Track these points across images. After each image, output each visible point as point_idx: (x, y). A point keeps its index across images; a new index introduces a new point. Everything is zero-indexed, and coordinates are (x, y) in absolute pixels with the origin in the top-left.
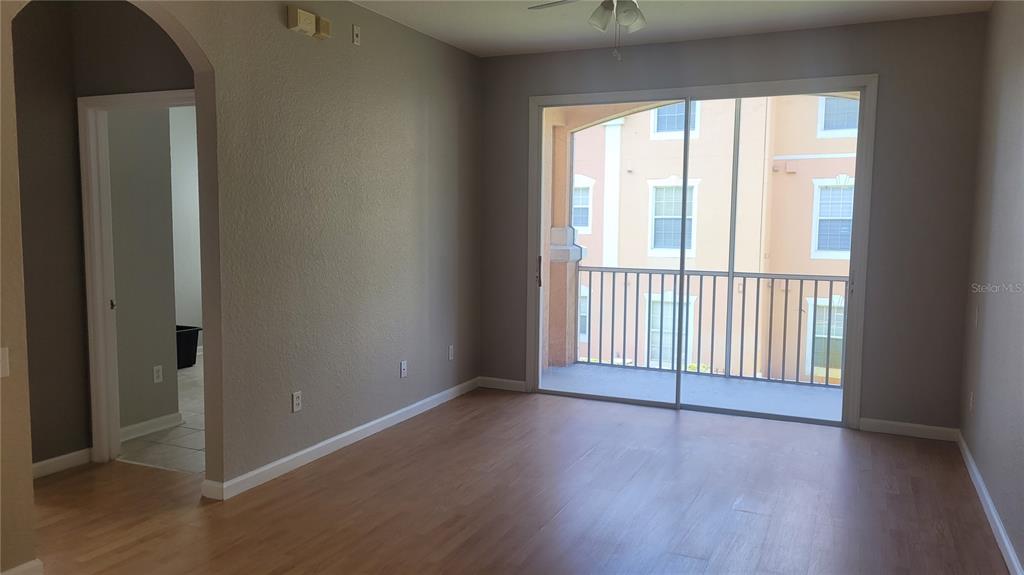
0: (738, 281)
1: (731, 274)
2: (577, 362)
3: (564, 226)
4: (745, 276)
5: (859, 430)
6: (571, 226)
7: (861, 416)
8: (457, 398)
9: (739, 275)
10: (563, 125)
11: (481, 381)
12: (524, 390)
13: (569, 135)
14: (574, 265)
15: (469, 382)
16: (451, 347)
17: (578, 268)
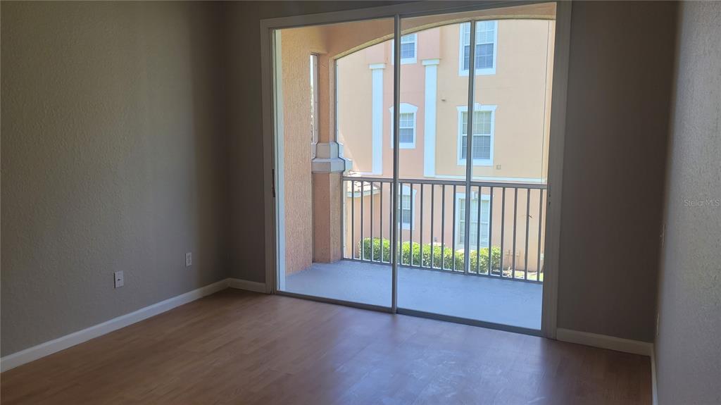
0: (474, 189)
1: (469, 184)
2: (343, 259)
3: (328, 142)
4: (480, 185)
5: (556, 340)
6: (336, 142)
7: (558, 326)
8: (199, 300)
9: (476, 184)
10: (324, 52)
11: (230, 282)
12: (264, 292)
13: (331, 61)
14: (338, 176)
15: (216, 284)
16: (189, 254)
17: (342, 178)
